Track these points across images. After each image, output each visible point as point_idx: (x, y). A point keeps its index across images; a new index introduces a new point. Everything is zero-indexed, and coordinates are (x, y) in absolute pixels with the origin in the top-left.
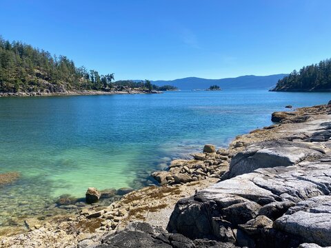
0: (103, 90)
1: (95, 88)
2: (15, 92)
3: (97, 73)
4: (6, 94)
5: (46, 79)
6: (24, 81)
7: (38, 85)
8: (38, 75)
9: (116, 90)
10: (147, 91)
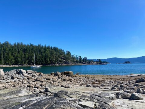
0: (83, 63)
1: (80, 63)
2: (55, 64)
3: (81, 57)
4: (52, 65)
5: (64, 59)
6: (57, 60)
7: (62, 62)
8: (62, 58)
9: (87, 63)
10: (100, 64)
